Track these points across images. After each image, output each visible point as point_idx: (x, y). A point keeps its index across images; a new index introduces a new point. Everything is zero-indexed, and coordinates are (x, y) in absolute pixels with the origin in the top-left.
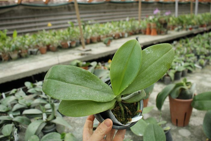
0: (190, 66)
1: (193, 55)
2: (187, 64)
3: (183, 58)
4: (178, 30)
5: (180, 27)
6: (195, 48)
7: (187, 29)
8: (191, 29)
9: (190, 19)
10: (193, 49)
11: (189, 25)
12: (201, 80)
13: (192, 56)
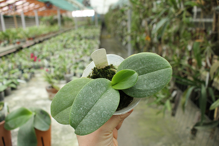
0: (13, 83)
1: (17, 70)
2: (10, 81)
3: (7, 76)
4: (5, 45)
5: (6, 42)
6: (21, 63)
7: (14, 44)
8: (18, 43)
9: (17, 33)
10: (18, 63)
11: (16, 39)
12: (26, 95)
13: (16, 72)
